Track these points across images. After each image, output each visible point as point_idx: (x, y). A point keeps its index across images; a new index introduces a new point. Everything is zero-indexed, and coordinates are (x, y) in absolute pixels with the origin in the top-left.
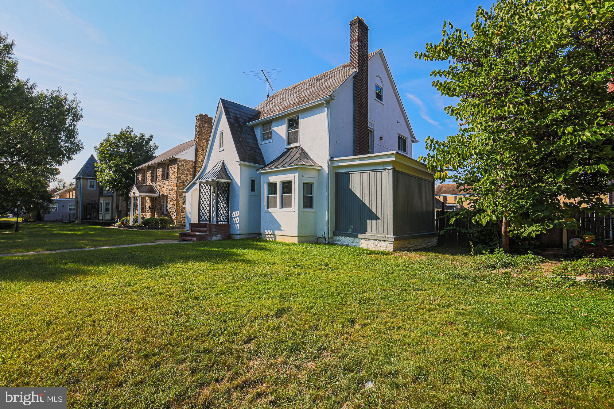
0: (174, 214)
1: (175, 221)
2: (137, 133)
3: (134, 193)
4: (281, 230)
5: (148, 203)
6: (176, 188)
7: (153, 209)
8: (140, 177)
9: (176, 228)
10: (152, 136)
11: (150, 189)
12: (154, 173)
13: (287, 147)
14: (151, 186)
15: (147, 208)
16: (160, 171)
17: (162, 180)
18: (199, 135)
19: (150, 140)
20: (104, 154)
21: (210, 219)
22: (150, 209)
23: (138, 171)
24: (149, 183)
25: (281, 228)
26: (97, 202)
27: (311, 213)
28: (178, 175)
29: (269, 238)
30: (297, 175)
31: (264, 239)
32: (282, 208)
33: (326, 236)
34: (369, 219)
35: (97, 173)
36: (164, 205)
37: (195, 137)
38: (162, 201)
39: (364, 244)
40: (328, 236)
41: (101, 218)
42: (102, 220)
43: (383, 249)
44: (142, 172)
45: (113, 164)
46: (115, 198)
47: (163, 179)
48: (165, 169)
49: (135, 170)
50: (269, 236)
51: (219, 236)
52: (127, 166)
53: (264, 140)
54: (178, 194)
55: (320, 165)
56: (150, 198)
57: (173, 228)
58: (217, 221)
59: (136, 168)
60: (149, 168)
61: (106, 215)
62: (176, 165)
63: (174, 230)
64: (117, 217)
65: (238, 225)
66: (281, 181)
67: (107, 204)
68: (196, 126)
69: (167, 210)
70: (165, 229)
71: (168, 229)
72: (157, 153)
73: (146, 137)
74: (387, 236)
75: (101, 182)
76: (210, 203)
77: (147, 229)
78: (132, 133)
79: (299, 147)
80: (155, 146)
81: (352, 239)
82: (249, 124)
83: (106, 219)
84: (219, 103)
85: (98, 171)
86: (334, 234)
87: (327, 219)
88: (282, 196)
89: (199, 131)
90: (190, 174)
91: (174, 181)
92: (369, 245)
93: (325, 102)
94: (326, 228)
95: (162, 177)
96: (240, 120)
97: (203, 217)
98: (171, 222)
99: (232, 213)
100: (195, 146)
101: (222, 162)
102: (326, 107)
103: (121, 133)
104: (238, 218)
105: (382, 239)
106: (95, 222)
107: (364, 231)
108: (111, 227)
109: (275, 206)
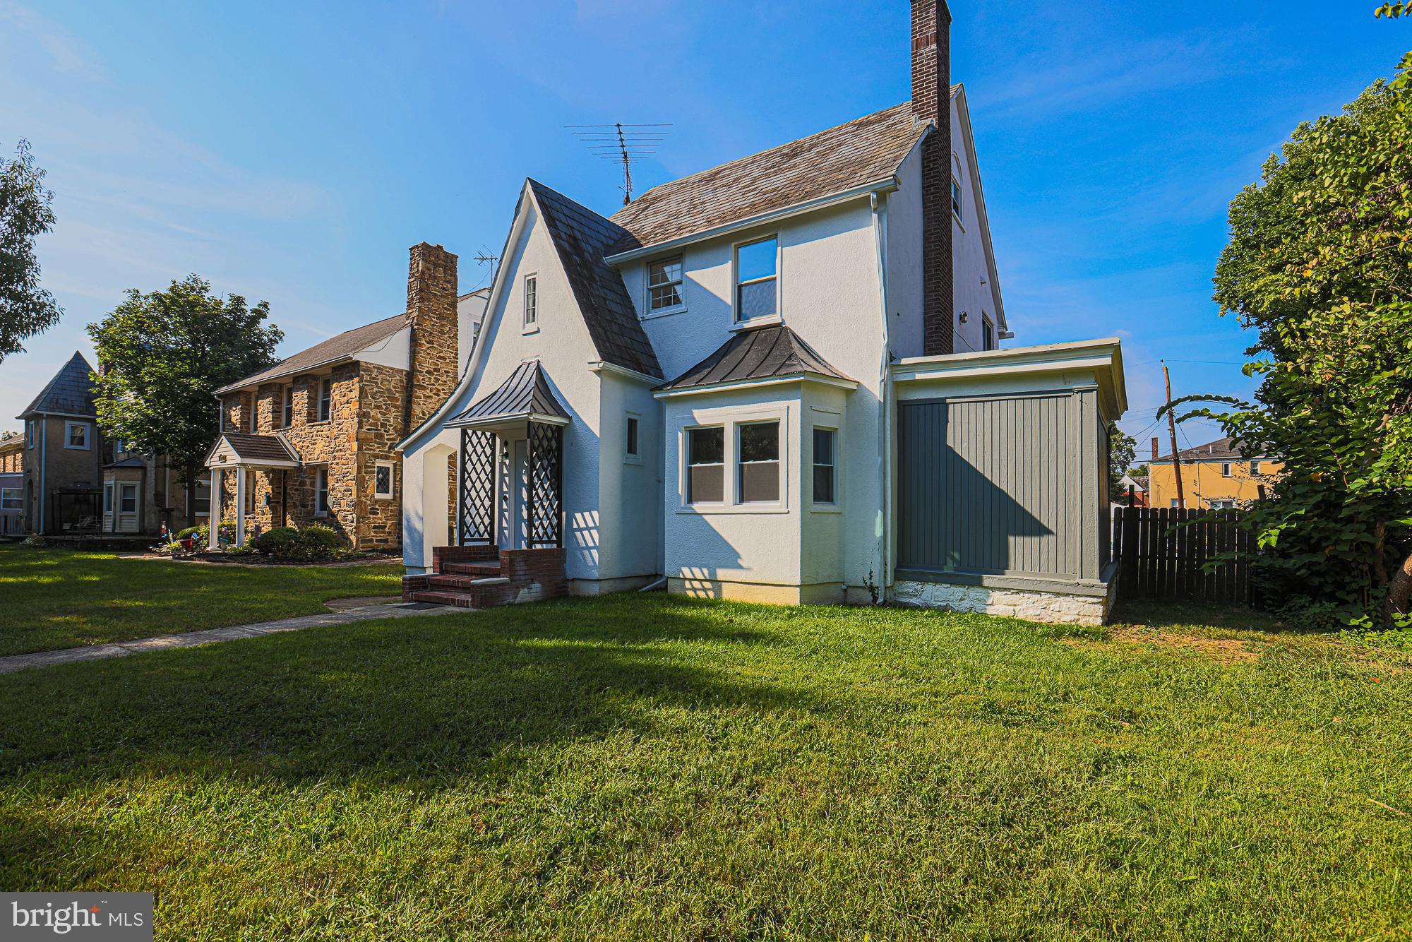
0: (350, 517)
1: (353, 538)
2: (219, 292)
3: (223, 458)
4: (741, 567)
5: (264, 488)
6: (355, 445)
7: (278, 503)
8: (235, 415)
9: (359, 558)
10: (265, 305)
11: (272, 448)
12: (280, 403)
13: (738, 327)
14: (274, 438)
15: (261, 502)
16: (300, 399)
17: (308, 421)
18: (421, 300)
19: (259, 314)
20: (121, 346)
21: (491, 534)
22: (269, 502)
23: (230, 398)
24: (265, 430)
25: (740, 561)
26: (95, 484)
27: (831, 516)
28: (360, 408)
29: (694, 590)
30: (796, 404)
31: (678, 591)
32: (742, 500)
33: (876, 581)
34: (1015, 534)
35: (97, 402)
36: (313, 493)
37: (410, 306)
38: (308, 481)
39: (1000, 605)
40: (885, 582)
41: (108, 528)
42: (114, 533)
43: (1067, 619)
44: (243, 399)
45: (152, 374)
46: (151, 474)
47: (311, 418)
48: (317, 391)
49: (219, 396)
50: (697, 584)
51: (537, 586)
52: (195, 384)
53: (656, 305)
54: (362, 461)
55: (852, 377)
56: (268, 471)
57: (348, 558)
58: (531, 542)
59: (224, 389)
60: (264, 389)
61: (125, 520)
62: (356, 379)
63: (355, 564)
64: (167, 527)
65: (594, 552)
66: (737, 423)
67: (127, 489)
68: (412, 275)
69: (324, 506)
70: (327, 561)
71: (334, 561)
72: (280, 352)
73: (250, 306)
74: (1081, 581)
75: (110, 427)
76: (492, 489)
77: (268, 563)
78: (207, 295)
79: (779, 325)
80: (275, 333)
81: (959, 591)
82: (609, 259)
83: (123, 530)
84: (523, 192)
85: (99, 395)
86: (899, 575)
87: (879, 532)
88: (742, 467)
89: (421, 290)
90: (395, 406)
91: (351, 425)
92: (1017, 609)
93: (874, 196)
94: (877, 560)
95: (309, 414)
96: (583, 245)
97: (473, 529)
98: (343, 539)
99: (571, 518)
100: (409, 329)
101: (533, 366)
102: (875, 210)
103: (172, 290)
104: (594, 532)
105: (1066, 590)
106: (90, 542)
107: (1000, 565)
108: (147, 557)
109: (719, 497)
